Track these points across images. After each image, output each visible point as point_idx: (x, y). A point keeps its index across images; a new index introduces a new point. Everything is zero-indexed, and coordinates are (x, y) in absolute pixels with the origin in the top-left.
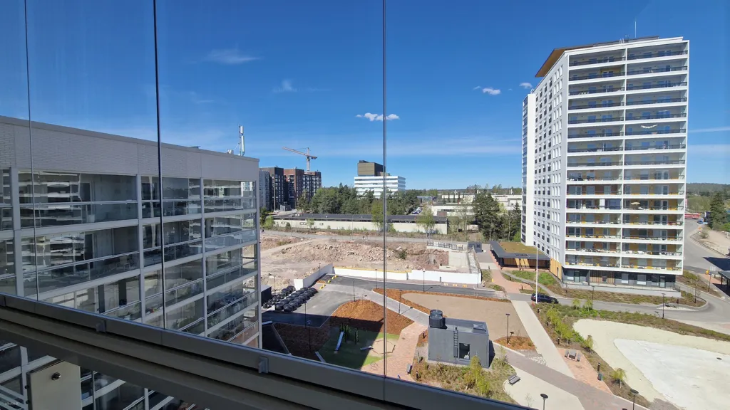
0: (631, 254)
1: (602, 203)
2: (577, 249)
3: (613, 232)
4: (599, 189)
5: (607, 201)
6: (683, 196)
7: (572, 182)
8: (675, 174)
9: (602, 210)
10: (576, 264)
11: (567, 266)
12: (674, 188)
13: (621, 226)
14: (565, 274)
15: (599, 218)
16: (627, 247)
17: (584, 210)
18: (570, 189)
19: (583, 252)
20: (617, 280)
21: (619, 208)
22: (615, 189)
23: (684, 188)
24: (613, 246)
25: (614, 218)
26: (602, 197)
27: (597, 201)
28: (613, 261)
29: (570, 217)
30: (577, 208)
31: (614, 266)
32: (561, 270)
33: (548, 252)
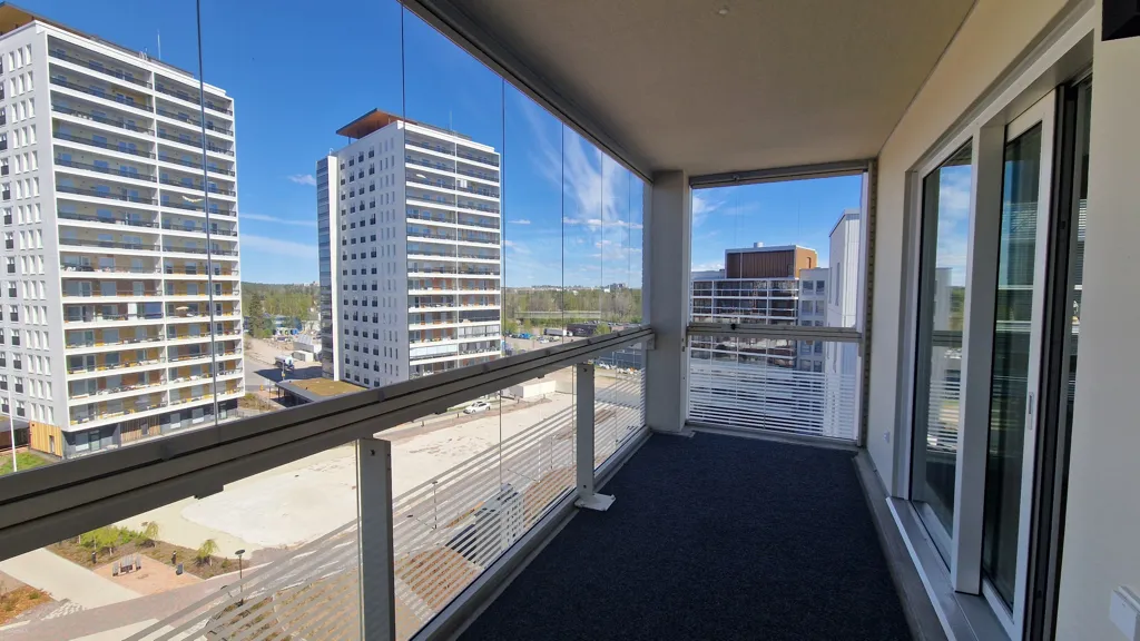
0: (182, 383)
1: (132, 309)
2: (92, 393)
3: (154, 354)
4: (125, 287)
5: (141, 306)
6: (239, 298)
7: (72, 273)
8: (227, 268)
9: (133, 322)
10: (92, 418)
11: (74, 428)
12: (227, 287)
13: (166, 343)
14: (70, 444)
15: (129, 334)
16: (175, 373)
17: (99, 322)
18: (69, 286)
19: (105, 396)
20: (165, 426)
21: (159, 316)
22: (150, 287)
23: (239, 287)
24: (155, 376)
25: (153, 332)
26: (132, 301)
27: (123, 308)
28: (156, 398)
29: (73, 338)
30: (85, 320)
31: (159, 406)
32: (59, 439)
33: (21, 412)
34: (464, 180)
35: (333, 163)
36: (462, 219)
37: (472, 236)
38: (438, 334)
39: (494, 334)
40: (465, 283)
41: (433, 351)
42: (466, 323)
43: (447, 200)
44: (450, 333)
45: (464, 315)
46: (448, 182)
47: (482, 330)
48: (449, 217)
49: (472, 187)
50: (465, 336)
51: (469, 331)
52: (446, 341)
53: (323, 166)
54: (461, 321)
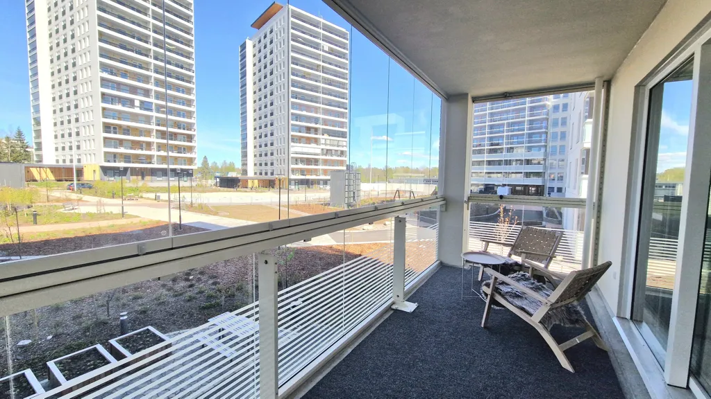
1: (137, 103)
2: (116, 147)
3: (148, 132)
4: (134, 90)
5: (142, 102)
6: (195, 110)
7: (106, 75)
8: (189, 91)
9: (137, 110)
10: (115, 161)
11: (106, 164)
12: (188, 102)
13: (155, 127)
14: (104, 173)
15: (135, 117)
16: (160, 147)
17: (119, 107)
18: (104, 83)
19: (122, 150)
20: (154, 177)
21: (151, 110)
22: (147, 92)
23: (195, 104)
24: (149, 145)
26: (138, 99)
27: (132, 102)
28: (149, 158)
29: (106, 113)
30: (112, 104)
31: (150, 163)
32: (99, 172)
33: (79, 161)
34: (326, 46)
35: (249, 44)
36: (325, 70)
37: (330, 83)
38: (309, 141)
39: (343, 146)
40: (326, 112)
41: (305, 150)
42: (326, 136)
43: (317, 57)
44: (316, 141)
45: (325, 132)
46: (317, 46)
47: (336, 143)
48: (317, 68)
49: (331, 52)
50: (326, 144)
51: (328, 142)
52: (313, 145)
53: (243, 47)
54: (323, 135)
